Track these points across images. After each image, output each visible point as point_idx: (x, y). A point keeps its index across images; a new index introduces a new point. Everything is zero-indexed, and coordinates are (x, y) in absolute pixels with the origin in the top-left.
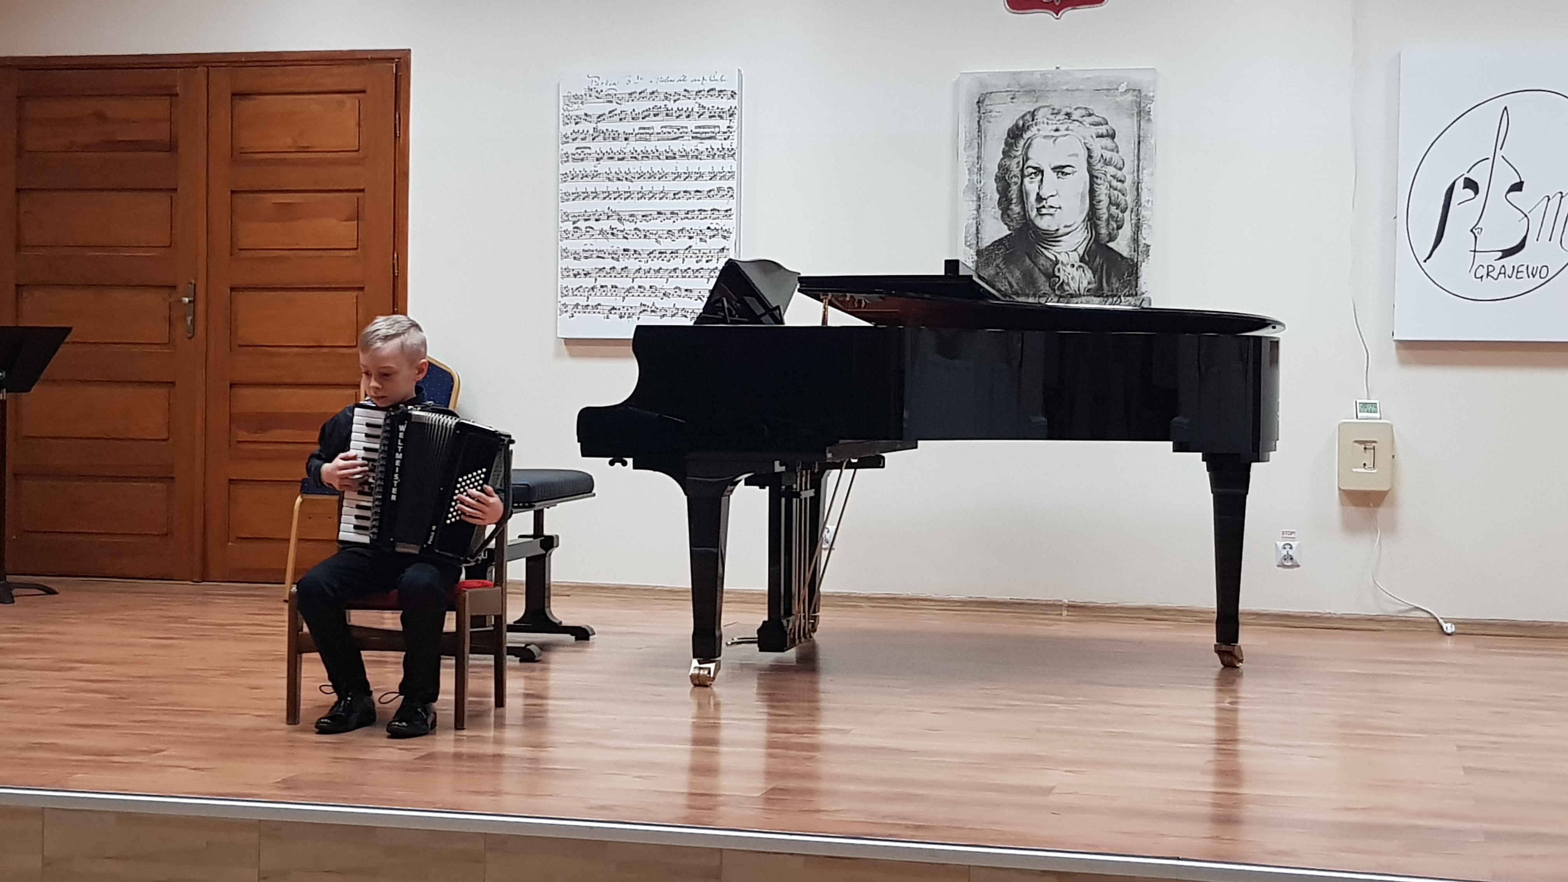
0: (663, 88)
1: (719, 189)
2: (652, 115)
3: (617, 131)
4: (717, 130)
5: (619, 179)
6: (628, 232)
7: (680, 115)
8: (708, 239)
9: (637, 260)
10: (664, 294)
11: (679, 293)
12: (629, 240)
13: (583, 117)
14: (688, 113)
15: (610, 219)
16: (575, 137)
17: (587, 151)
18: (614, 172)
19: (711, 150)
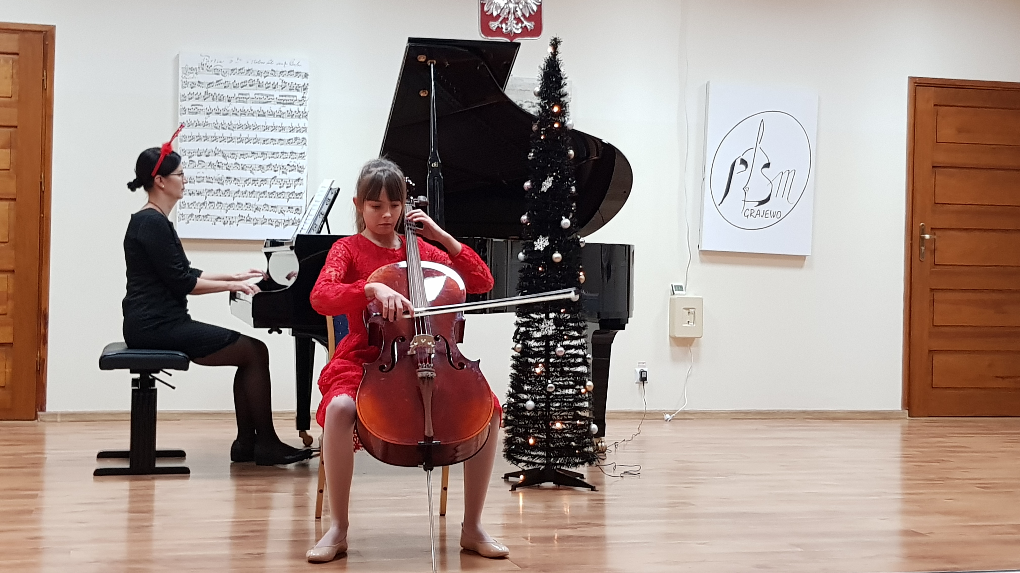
0: (256, 67)
1: (296, 139)
2: (248, 86)
3: (222, 95)
4: (295, 98)
5: (223, 128)
6: (230, 165)
7: (268, 87)
8: (288, 172)
9: (237, 185)
10: (256, 209)
11: (267, 208)
12: (231, 171)
13: (197, 83)
14: (274, 86)
15: (217, 155)
16: (191, 97)
17: (199, 107)
18: (220, 123)
19: (290, 112)
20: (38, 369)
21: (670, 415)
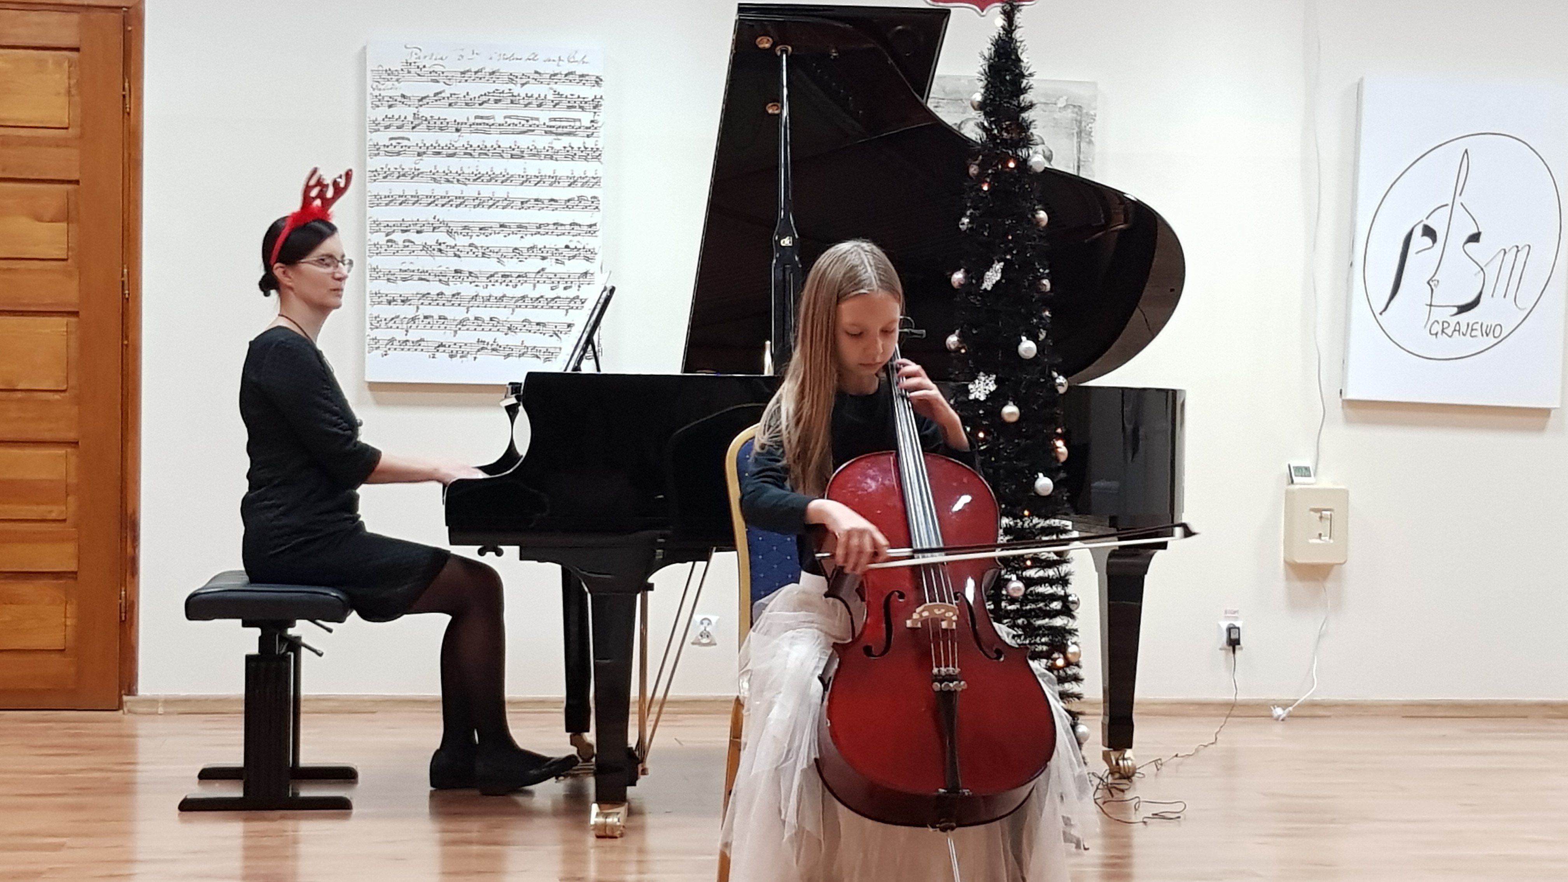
0: (507, 68)
1: (580, 198)
2: (491, 101)
3: (445, 119)
4: (578, 124)
5: (448, 181)
6: (461, 249)
7: (529, 103)
8: (566, 261)
9: (473, 284)
10: (509, 329)
11: (527, 327)
12: (462, 259)
13: (399, 99)
14: (539, 101)
15: (436, 230)
16: (388, 123)
17: (405, 143)
18: (442, 171)
19: (570, 149)
20: (123, 618)
21: (1284, 709)
